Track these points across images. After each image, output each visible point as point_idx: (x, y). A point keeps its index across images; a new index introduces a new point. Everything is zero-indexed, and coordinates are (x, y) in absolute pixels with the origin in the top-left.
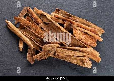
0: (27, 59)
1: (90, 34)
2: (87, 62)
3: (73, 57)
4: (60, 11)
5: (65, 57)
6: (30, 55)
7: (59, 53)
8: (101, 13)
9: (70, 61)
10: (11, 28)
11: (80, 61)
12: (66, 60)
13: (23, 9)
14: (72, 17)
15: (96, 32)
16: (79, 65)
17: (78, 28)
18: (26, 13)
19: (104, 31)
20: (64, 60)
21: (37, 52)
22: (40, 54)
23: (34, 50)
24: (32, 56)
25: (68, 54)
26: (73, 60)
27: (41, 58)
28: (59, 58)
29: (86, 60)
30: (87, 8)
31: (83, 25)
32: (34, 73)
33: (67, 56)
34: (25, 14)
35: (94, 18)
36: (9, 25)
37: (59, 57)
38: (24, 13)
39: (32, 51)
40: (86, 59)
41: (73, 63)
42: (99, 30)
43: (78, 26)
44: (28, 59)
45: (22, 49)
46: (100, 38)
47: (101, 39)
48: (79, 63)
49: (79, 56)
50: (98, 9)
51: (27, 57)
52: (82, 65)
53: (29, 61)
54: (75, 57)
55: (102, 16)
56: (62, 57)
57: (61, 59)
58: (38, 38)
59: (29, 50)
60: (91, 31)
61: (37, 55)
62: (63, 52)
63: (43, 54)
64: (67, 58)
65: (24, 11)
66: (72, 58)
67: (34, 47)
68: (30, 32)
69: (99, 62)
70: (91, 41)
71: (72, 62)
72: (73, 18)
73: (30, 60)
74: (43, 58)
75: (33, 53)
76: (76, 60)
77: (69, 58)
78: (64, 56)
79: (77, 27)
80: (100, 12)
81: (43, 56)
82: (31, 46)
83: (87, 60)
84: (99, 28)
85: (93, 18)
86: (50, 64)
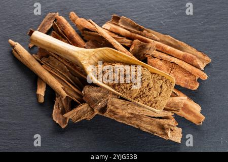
0: (52, 118)
1: (183, 67)
2: (172, 130)
3: (144, 119)
4: (120, 20)
5: (128, 118)
6: (60, 111)
7: (117, 109)
8: (203, 25)
9: (138, 126)
10: (19, 55)
11: (159, 127)
12: (131, 123)
13: (44, 18)
14: (144, 31)
15: (195, 61)
16: (155, 134)
17: (158, 54)
18: (52, 24)
19: (210, 60)
20: (126, 123)
21: (73, 105)
22: (79, 109)
23: (67, 101)
24: (63, 112)
25: (134, 112)
26: (145, 125)
27: (80, 118)
28: (117, 118)
29: (170, 125)
30: (174, 15)
31: (169, 48)
32: (68, 147)
33: (133, 116)
34: (50, 27)
35: (189, 36)
36: (16, 51)
37: (116, 116)
38: (47, 26)
39: (63, 102)
40: (170, 123)
41: (145, 130)
42: (199, 58)
43: (158, 49)
44: (54, 119)
45: (43, 99)
46: (203, 73)
47: (205, 77)
48: (156, 130)
49: (156, 116)
50: (197, 17)
51: (53, 114)
52: (162, 134)
53: (57, 122)
54: (149, 119)
55: (206, 31)
56: (123, 117)
57: (121, 120)
58: (75, 76)
59: (57, 101)
60: (184, 59)
61: (73, 111)
62: (125, 107)
63: (85, 110)
64: (133, 119)
65: (47, 21)
66: (142, 120)
67: (66, 95)
68: (59, 64)
69: (201, 124)
70: (186, 80)
71: (141, 128)
72: (147, 34)
73: (59, 120)
74: (83, 118)
75: (65, 107)
76: (151, 124)
77: (136, 120)
78: (128, 115)
79: (157, 52)
80: (200, 22)
81: (84, 113)
82: (60, 92)
83: (172, 126)
84: (199, 54)
85: (186, 35)
86: (99, 128)
